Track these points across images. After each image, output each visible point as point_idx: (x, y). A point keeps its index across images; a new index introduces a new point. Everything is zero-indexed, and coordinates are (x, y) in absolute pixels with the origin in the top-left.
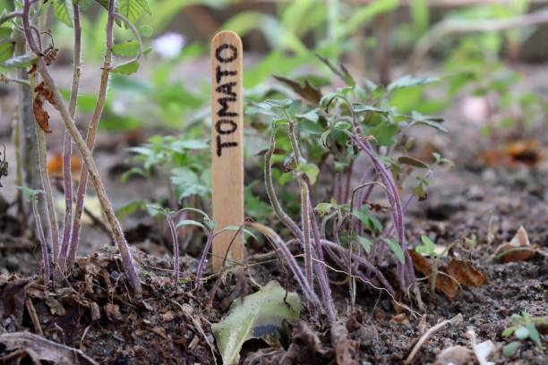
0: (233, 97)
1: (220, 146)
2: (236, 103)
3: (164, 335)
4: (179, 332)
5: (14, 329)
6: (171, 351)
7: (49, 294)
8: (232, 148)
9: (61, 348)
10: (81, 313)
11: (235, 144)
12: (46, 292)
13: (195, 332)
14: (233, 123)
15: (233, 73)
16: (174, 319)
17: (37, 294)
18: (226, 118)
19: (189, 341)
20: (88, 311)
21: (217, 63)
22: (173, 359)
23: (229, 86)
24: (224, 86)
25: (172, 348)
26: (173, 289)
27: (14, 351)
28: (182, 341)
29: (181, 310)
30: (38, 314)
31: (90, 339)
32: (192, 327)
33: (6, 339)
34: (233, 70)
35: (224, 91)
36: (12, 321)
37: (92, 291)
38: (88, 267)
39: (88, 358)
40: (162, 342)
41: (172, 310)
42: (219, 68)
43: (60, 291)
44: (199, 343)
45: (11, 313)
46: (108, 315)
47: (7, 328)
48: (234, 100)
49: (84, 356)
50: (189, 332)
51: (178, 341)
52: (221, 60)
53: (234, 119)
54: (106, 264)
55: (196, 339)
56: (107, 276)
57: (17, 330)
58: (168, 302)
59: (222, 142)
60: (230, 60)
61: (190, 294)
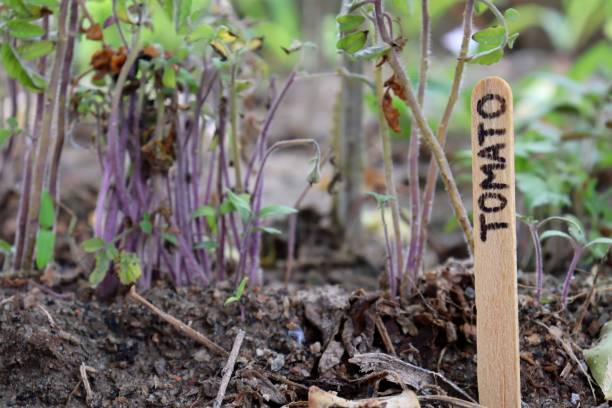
0: (501, 163)
1: (484, 228)
2: (504, 171)
3: (531, 360)
4: (548, 358)
5: (365, 349)
6: (541, 380)
7: (400, 312)
8: (500, 231)
9: (418, 370)
10: (435, 333)
11: (504, 225)
12: (397, 309)
13: (567, 358)
14: (500, 197)
15: (501, 132)
16: (542, 343)
17: (387, 310)
18: (492, 191)
19: (561, 368)
20: (443, 332)
21: (480, 119)
22: (544, 388)
23: (496, 149)
24: (488, 149)
25: (542, 375)
26: (537, 309)
27: (369, 372)
28: (552, 368)
29: (548, 333)
30: (389, 333)
31: (448, 363)
32: (563, 353)
33: (359, 360)
34: (500, 127)
35: (489, 156)
36: (363, 339)
37: (446, 309)
38: (439, 283)
39: (449, 382)
40: (530, 368)
41: (538, 332)
42: (481, 126)
43: (409, 309)
44: (571, 372)
45: (362, 331)
46: (467, 336)
47: (358, 347)
48: (503, 167)
49: (445, 379)
50: (561, 359)
51: (547, 368)
52: (484, 115)
53: (502, 192)
54: (458, 280)
55: (568, 367)
56: (460, 292)
57: (368, 351)
58: (533, 324)
59: (487, 223)
60: (497, 115)
61: (556, 315)
